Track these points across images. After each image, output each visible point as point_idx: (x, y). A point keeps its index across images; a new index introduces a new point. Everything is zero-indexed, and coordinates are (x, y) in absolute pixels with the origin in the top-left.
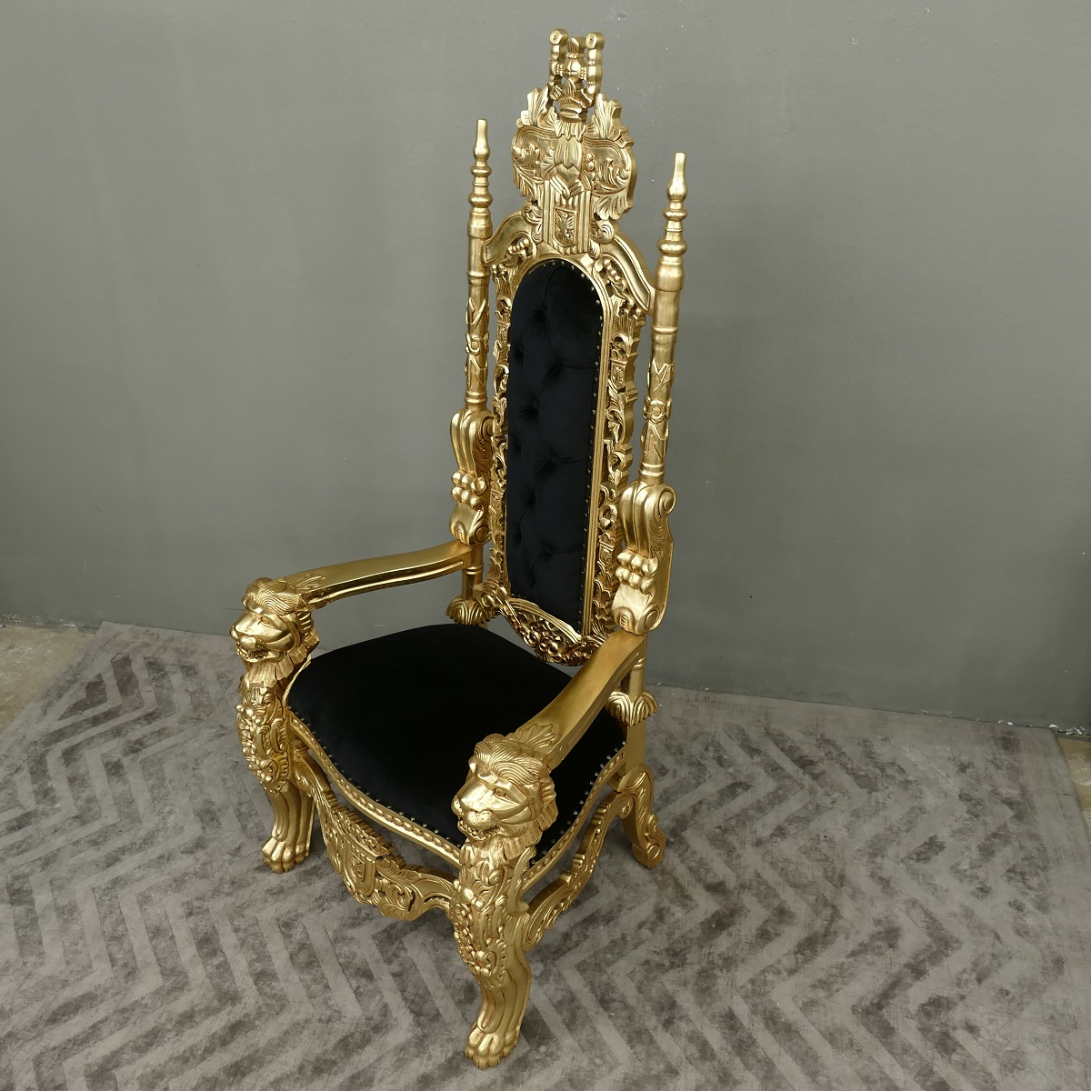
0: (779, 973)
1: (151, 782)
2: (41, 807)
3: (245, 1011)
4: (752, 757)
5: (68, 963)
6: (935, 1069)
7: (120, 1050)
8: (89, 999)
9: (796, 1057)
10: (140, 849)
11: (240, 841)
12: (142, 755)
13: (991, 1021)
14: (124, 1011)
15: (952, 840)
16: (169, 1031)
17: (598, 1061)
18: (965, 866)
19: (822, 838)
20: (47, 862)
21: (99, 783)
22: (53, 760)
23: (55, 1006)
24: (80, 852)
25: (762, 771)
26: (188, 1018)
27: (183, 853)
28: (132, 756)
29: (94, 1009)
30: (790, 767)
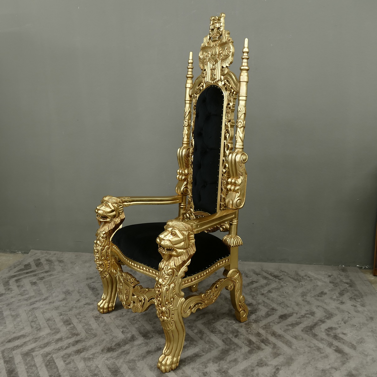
0: (274, 323)
1: (47, 286)
2: (7, 292)
3: (81, 337)
4: (258, 275)
5: (15, 328)
6: (333, 344)
7: (35, 348)
8: (23, 336)
9: (283, 342)
10: (43, 301)
11: (79, 298)
12: (43, 280)
13: (351, 332)
14: (36, 338)
15: (329, 292)
16: (53, 343)
17: (212, 346)
18: (335, 297)
19: (284, 292)
20: (8, 305)
21: (28, 286)
22: (12, 281)
23: (10, 338)
24: (21, 302)
25: (262, 279)
26: (60, 339)
27: (58, 301)
28: (40, 280)
29: (25, 339)
30: (271, 277)
